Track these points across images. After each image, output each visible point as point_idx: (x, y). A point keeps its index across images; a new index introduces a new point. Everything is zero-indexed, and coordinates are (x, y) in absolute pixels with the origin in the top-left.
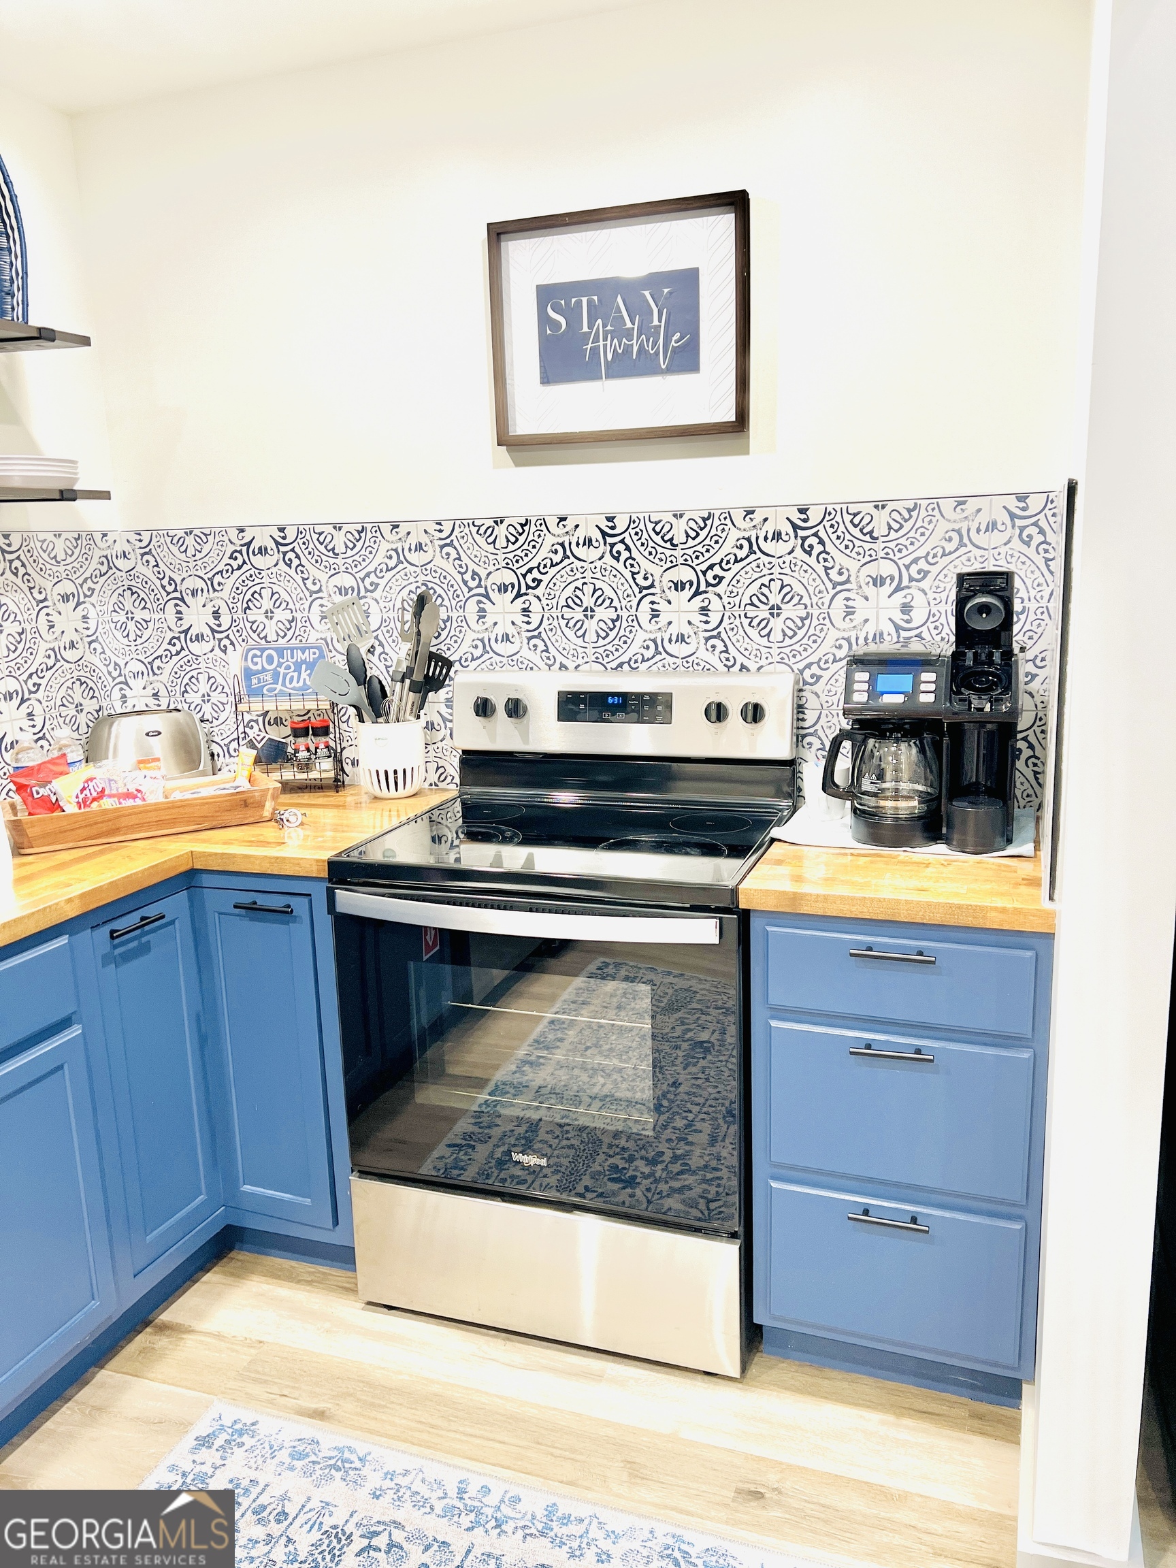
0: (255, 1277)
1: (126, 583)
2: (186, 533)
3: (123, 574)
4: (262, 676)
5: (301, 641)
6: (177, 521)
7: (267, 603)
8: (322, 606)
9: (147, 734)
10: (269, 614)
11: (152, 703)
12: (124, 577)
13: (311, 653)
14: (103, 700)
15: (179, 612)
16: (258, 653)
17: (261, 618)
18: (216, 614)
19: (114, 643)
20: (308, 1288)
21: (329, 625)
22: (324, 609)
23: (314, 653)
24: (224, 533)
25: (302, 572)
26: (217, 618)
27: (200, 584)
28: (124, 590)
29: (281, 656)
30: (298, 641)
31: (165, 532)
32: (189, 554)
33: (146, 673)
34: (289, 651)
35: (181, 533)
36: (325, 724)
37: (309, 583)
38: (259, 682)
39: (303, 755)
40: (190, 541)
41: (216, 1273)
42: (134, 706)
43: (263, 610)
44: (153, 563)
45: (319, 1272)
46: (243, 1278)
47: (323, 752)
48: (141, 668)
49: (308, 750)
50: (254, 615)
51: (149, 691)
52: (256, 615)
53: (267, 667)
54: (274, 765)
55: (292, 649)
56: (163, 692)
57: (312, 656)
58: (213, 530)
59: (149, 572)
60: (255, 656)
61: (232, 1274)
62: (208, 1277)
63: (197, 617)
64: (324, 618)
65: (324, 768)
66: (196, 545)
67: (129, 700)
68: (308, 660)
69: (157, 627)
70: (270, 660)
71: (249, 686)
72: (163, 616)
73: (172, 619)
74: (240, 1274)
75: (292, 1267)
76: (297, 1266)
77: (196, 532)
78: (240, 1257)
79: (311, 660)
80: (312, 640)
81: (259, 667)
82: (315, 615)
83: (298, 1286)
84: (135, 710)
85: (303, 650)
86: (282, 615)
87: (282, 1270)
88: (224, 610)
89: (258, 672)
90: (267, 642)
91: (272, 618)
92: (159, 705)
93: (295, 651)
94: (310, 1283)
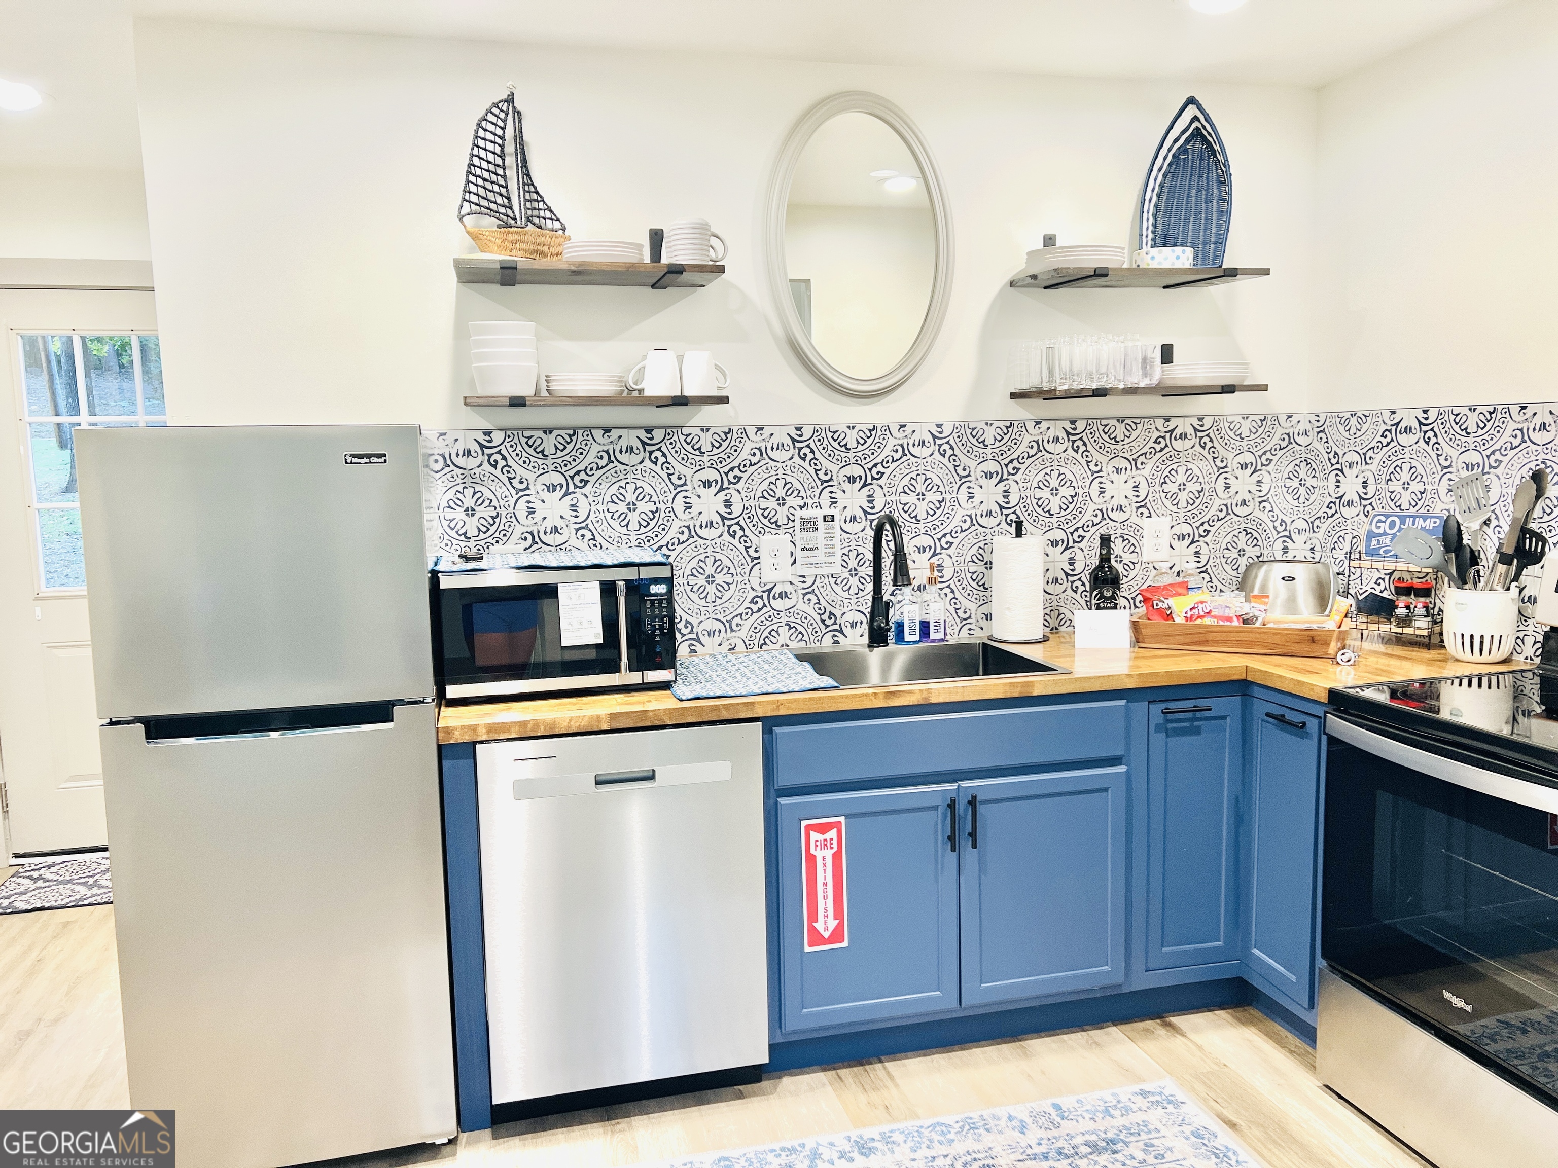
0: (1253, 1029)
1: (1304, 455)
2: (1351, 415)
3: (1302, 448)
4: (1381, 539)
5: (1428, 511)
6: (1345, 406)
7: (1405, 476)
8: (1450, 480)
9: (1283, 579)
10: (1406, 486)
11: (1309, 555)
12: (1303, 451)
13: (1432, 522)
14: (1265, 548)
15: (1338, 481)
16: (1383, 519)
17: (1399, 489)
18: (1365, 484)
19: (1283, 504)
20: (1287, 1054)
21: (1453, 498)
22: (1451, 483)
23: (1435, 522)
24: (1379, 415)
25: (1438, 449)
26: (1365, 487)
27: (1356, 458)
28: (1301, 462)
29: (1403, 522)
30: (1426, 511)
31: (1337, 414)
32: (1351, 433)
33: (1308, 531)
34: (1412, 519)
35: (1348, 415)
36: (1429, 586)
37: (1442, 459)
38: (1378, 544)
39: (1401, 611)
40: (1354, 421)
41: (1229, 1013)
42: (1295, 557)
43: (1401, 482)
44: (1324, 440)
45: (1305, 1050)
46: (1244, 1025)
47: (1421, 611)
48: (1305, 526)
49: (1408, 607)
50: (1393, 486)
51: (1309, 546)
52: (1396, 486)
53: (1388, 531)
54: (1375, 618)
55: (1414, 517)
56: (1318, 548)
57: (1432, 525)
58: (1372, 412)
59: (1321, 447)
60: (1380, 521)
61: (1238, 1019)
62: (1221, 1013)
63: (1351, 487)
64: (1450, 490)
65: (1421, 626)
66: (1358, 425)
67: (1290, 551)
68: (1427, 528)
69: (1320, 492)
70: (1392, 525)
71: (1368, 546)
72: (1326, 484)
73: (1332, 487)
74: (1243, 1022)
75: (1286, 1036)
76: (1290, 1037)
77: (1359, 414)
78: (1252, 1012)
79: (1431, 528)
80: (1437, 511)
81: (1381, 531)
82: (1443, 489)
83: (1281, 1049)
84: (1295, 559)
85: (1425, 519)
86: (1416, 487)
87: (1278, 1034)
88: (1371, 481)
89: (1381, 535)
90: (1401, 510)
91: (1407, 489)
92: (1313, 558)
93: (1417, 519)
94: (1291, 1052)
